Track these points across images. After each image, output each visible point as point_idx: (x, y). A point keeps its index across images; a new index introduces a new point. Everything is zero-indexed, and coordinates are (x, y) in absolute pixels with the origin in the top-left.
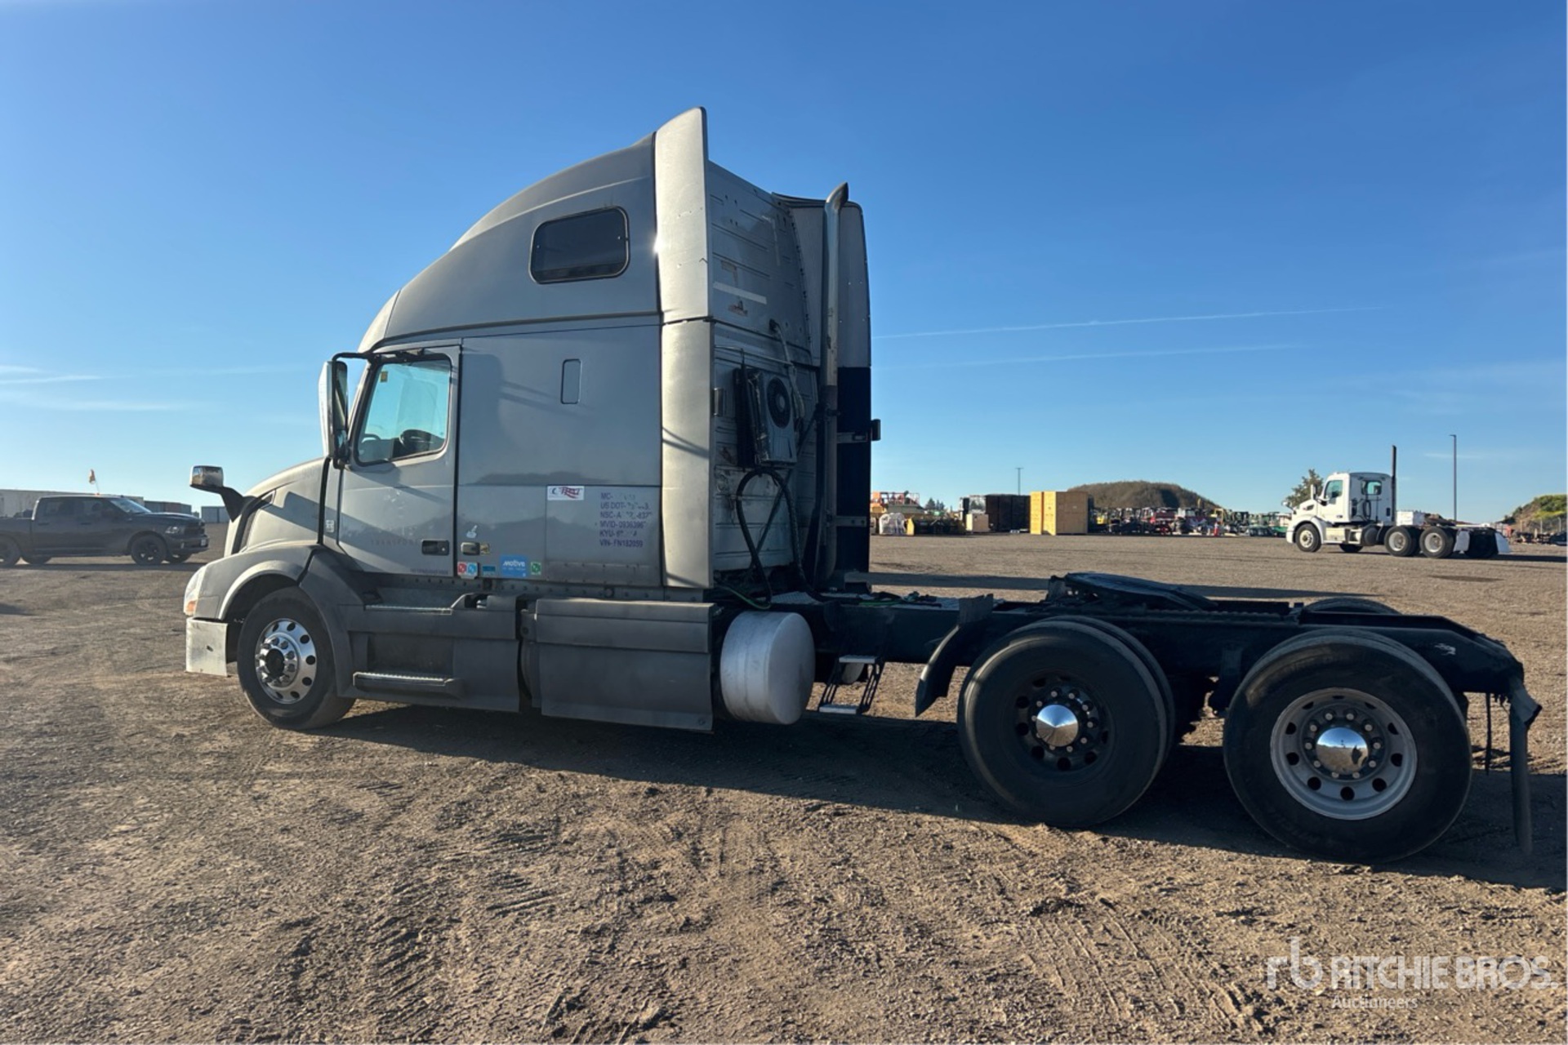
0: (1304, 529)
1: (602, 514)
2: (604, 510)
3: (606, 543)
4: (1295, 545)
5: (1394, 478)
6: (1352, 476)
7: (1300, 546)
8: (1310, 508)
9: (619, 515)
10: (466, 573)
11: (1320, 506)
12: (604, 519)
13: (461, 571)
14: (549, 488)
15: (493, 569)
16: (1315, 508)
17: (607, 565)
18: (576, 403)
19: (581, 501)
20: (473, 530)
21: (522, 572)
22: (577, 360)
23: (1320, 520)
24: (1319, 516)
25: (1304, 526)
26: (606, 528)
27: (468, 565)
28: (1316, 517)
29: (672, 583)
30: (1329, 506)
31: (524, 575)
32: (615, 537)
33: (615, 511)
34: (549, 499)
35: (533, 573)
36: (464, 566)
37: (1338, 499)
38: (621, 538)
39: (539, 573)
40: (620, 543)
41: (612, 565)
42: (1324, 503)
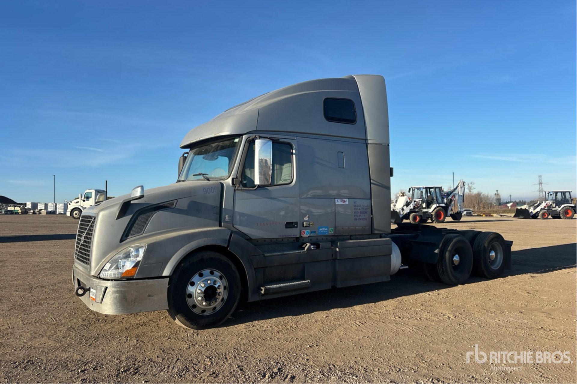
0: (76, 211)
1: (355, 209)
2: (355, 208)
3: (356, 219)
4: (71, 217)
5: (106, 191)
6: (96, 190)
7: (74, 217)
8: (77, 202)
9: (360, 209)
10: (305, 235)
11: (82, 201)
12: (355, 211)
13: (302, 234)
14: (336, 199)
15: (315, 232)
16: (79, 202)
17: (356, 228)
18: (344, 168)
19: (347, 204)
20: (307, 217)
21: (326, 232)
22: (343, 152)
23: (82, 207)
24: (81, 205)
25: (76, 209)
26: (356, 214)
27: (306, 231)
28: (80, 206)
29: (376, 232)
30: (86, 202)
31: (327, 234)
32: (359, 217)
33: (358, 208)
34: (336, 203)
35: (330, 233)
36: (304, 232)
37: (90, 199)
38: (360, 218)
39: (333, 232)
40: (360, 219)
41: (358, 227)
42: (84, 201)
